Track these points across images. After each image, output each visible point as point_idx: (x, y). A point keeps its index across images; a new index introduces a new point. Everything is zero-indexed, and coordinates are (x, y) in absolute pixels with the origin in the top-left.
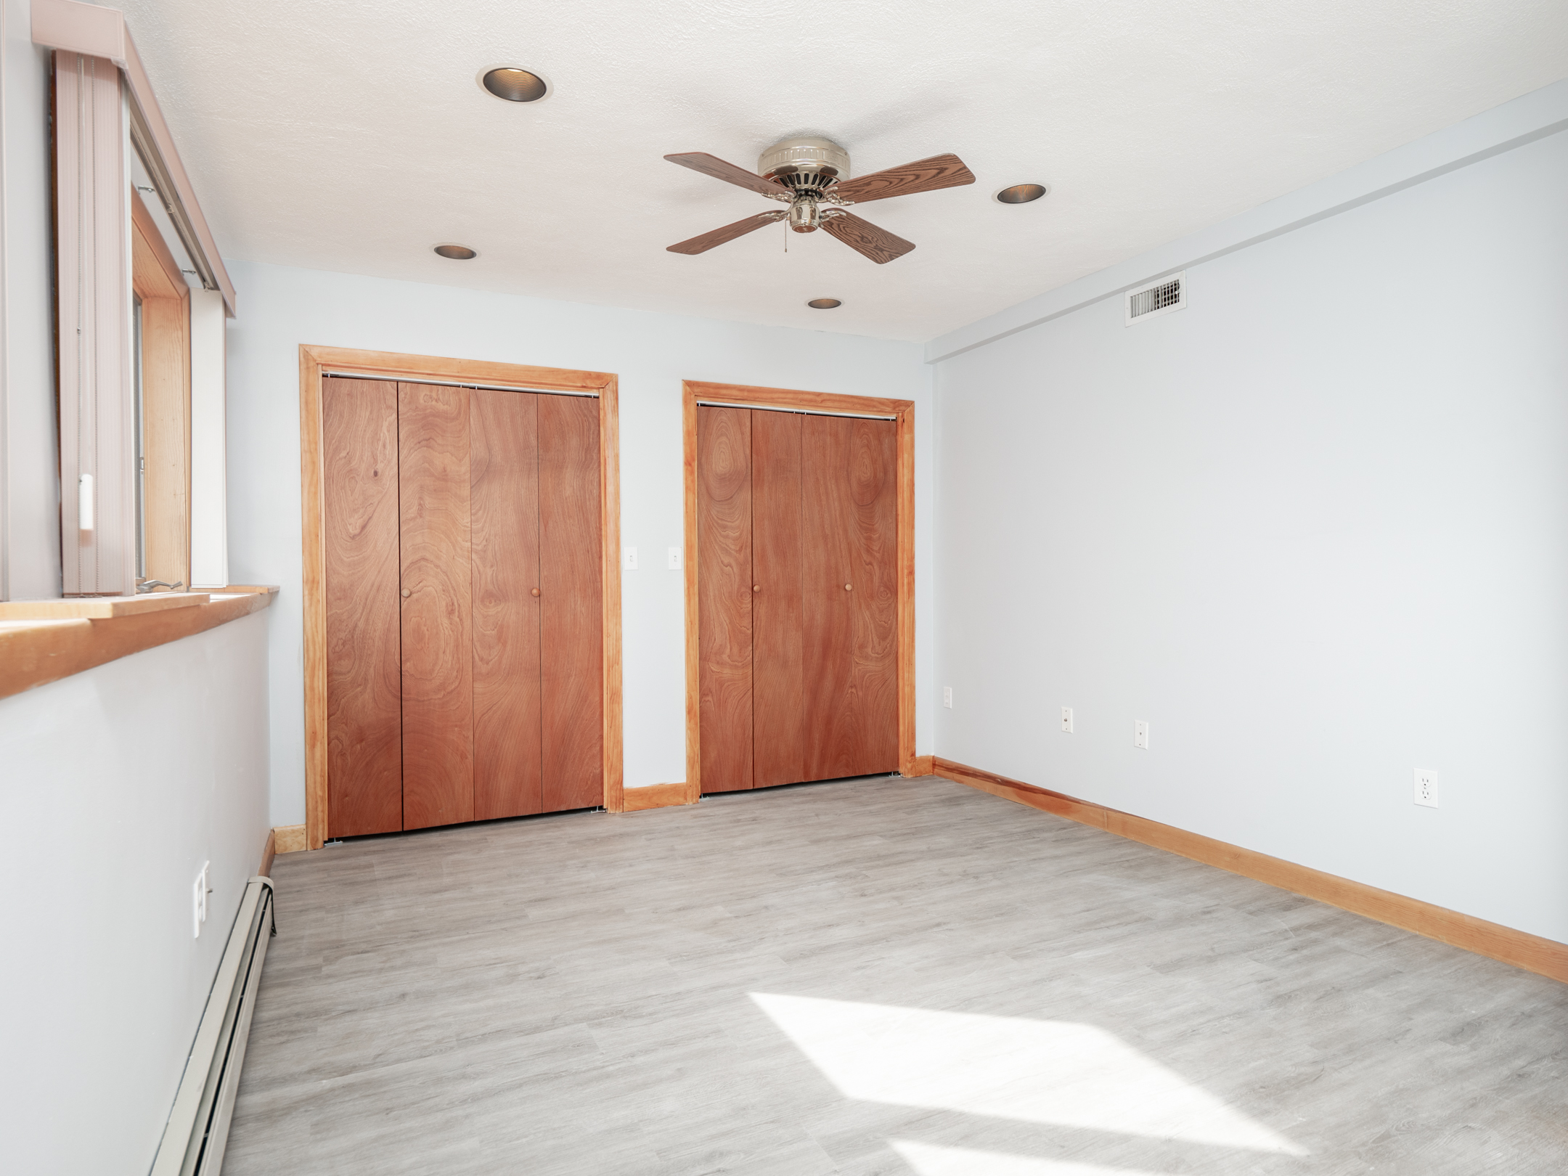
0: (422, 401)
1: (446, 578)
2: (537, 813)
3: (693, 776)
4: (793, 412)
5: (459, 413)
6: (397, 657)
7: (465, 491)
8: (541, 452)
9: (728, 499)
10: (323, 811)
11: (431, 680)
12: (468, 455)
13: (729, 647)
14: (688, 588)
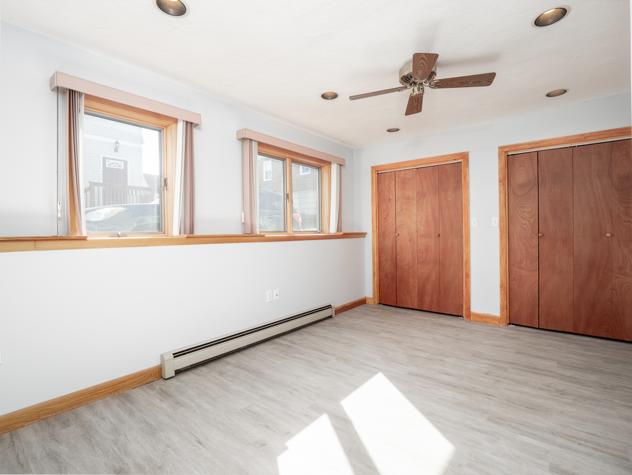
0: (402, 176)
1: (409, 230)
2: (438, 312)
3: (503, 314)
4: (567, 147)
5: (413, 177)
6: (395, 254)
7: (415, 202)
8: (440, 186)
9: (525, 195)
10: (377, 295)
11: (404, 262)
12: (416, 190)
13: (525, 261)
14: (501, 234)
